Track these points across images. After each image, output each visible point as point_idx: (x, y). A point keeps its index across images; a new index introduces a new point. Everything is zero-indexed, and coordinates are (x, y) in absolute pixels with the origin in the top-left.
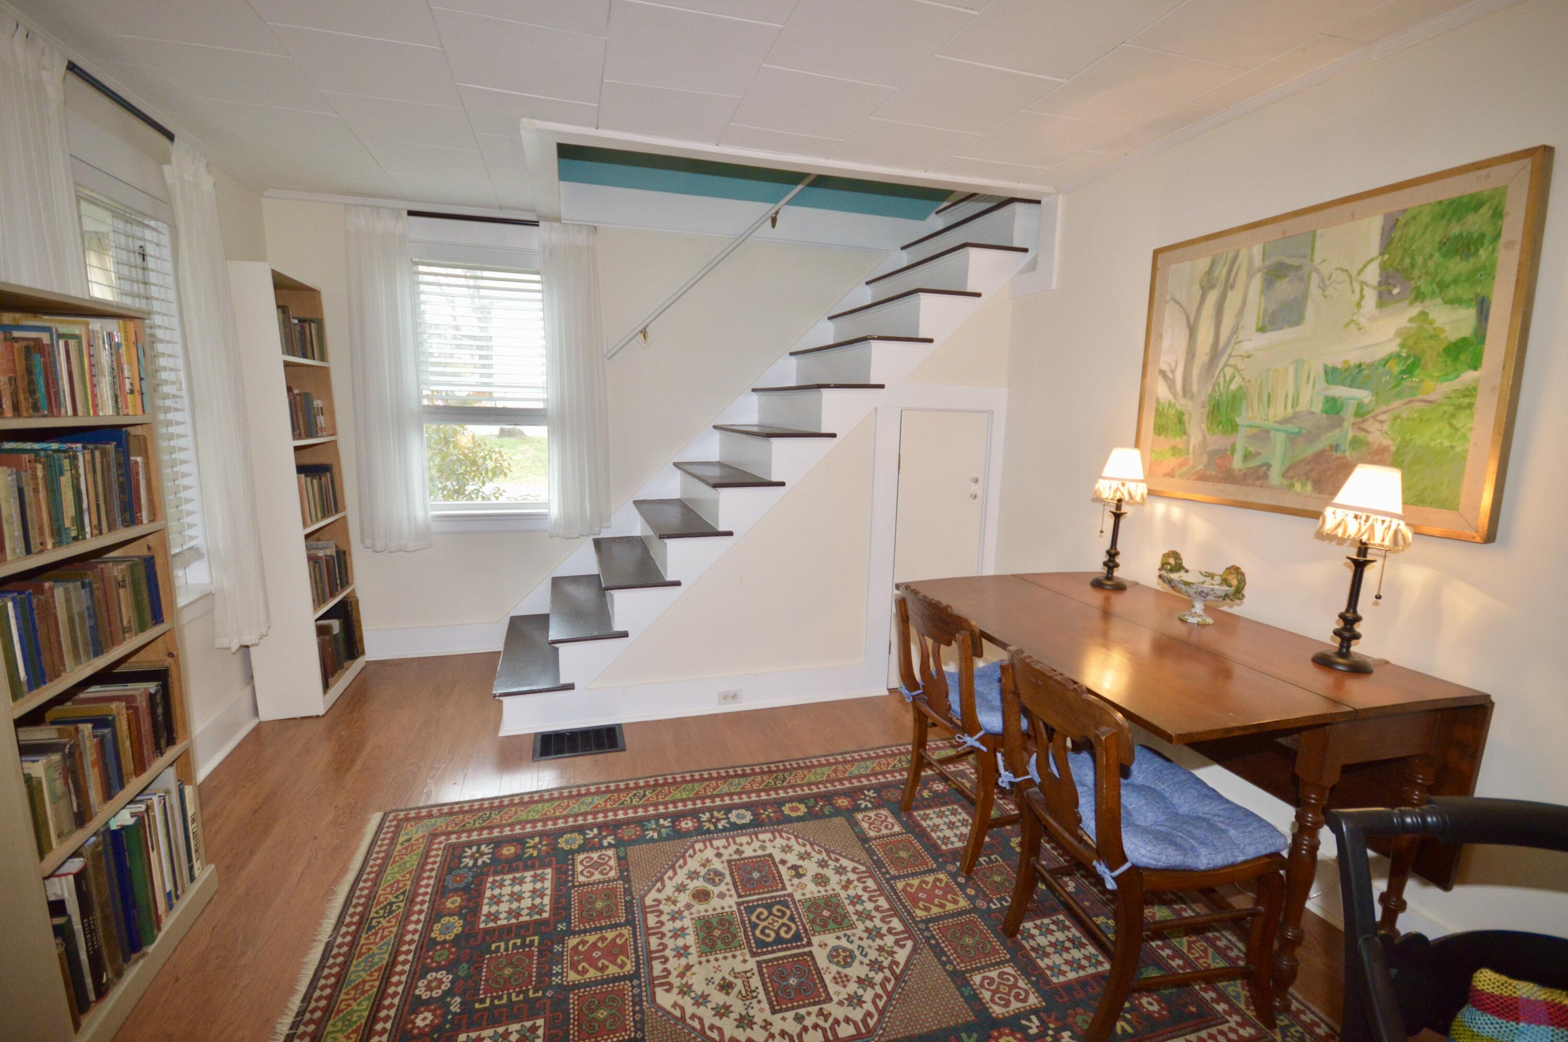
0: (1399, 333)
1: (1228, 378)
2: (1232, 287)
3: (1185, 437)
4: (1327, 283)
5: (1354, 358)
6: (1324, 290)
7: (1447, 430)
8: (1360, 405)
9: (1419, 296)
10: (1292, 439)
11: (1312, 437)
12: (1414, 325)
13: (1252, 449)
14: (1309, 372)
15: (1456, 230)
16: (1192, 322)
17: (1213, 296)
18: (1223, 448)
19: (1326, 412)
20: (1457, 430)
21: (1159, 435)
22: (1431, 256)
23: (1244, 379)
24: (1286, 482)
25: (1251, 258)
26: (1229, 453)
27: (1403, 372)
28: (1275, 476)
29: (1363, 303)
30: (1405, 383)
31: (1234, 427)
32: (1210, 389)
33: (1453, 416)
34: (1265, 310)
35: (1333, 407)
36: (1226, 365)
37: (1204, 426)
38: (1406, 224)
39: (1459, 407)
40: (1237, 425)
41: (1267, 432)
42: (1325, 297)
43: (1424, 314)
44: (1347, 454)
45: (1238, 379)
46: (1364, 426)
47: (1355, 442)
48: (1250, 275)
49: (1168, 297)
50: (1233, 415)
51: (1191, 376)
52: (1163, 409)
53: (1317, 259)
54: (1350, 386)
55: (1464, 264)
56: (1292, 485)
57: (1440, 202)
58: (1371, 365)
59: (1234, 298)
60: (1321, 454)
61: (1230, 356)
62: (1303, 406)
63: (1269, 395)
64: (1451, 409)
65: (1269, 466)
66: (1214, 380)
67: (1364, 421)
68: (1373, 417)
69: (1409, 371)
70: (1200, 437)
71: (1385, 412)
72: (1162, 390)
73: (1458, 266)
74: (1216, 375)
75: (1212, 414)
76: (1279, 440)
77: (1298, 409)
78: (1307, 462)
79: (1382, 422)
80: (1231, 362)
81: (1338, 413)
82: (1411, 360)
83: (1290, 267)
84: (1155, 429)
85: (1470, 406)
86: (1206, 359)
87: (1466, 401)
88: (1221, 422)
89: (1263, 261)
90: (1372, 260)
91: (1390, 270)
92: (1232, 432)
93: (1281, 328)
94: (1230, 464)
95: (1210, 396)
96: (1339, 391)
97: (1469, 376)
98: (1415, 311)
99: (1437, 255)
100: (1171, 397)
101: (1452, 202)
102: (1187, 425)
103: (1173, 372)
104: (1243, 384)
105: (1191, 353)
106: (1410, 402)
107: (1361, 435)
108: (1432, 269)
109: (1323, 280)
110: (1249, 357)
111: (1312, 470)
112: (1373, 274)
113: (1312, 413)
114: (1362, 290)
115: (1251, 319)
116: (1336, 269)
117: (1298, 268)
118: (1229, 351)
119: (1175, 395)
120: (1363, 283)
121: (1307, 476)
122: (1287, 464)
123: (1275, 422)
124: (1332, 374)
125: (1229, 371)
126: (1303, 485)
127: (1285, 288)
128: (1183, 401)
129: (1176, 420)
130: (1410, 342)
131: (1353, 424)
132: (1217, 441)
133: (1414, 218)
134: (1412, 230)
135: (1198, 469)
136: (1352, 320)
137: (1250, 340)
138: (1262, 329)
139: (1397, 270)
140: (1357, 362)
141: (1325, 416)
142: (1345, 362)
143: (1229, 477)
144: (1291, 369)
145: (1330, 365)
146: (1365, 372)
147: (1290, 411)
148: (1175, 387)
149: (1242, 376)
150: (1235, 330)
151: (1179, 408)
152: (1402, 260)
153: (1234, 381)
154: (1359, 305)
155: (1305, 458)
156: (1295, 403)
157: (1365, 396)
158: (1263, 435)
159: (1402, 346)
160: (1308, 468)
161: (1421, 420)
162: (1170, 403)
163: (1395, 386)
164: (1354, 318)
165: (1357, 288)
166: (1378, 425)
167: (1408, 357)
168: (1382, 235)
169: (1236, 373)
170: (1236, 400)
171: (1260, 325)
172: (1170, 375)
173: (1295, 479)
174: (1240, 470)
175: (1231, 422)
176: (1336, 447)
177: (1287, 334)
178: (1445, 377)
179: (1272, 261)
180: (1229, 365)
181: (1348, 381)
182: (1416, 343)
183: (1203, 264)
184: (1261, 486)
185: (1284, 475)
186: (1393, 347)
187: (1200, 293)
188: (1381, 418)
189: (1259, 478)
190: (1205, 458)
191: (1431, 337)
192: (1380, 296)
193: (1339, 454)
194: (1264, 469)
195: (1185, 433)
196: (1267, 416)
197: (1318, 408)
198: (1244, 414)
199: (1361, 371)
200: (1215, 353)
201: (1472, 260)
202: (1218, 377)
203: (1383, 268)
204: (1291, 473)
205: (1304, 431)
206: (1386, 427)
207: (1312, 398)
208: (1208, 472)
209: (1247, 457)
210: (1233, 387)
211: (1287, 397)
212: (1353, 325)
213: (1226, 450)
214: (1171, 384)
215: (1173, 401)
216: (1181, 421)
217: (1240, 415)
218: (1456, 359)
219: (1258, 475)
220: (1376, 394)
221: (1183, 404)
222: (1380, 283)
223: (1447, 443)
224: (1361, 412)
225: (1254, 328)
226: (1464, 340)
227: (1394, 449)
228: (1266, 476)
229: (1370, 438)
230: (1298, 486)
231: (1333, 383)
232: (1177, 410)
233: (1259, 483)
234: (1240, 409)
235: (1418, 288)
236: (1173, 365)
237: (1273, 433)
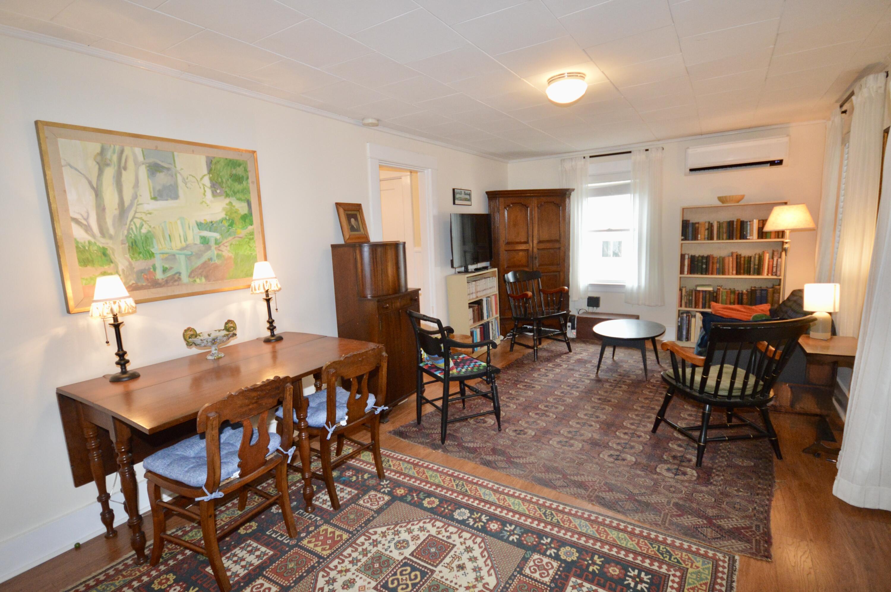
0: (224, 209)
1: (138, 226)
2: (125, 169)
3: (112, 265)
4: (187, 181)
5: (209, 219)
6: (186, 184)
7: (248, 248)
8: (216, 240)
9: (227, 195)
10: (189, 257)
11: (199, 256)
12: (228, 207)
13: (167, 266)
14: (189, 224)
15: (234, 172)
16: (95, 186)
17: (109, 173)
18: (147, 268)
19: (202, 243)
20: (251, 247)
21: (85, 265)
22: (228, 180)
23: (150, 226)
24: (191, 280)
25: (134, 155)
26: (152, 270)
27: (229, 226)
28: (185, 278)
29: (206, 194)
30: (231, 230)
31: (152, 255)
32: (126, 232)
33: (249, 242)
34: (154, 189)
35: (205, 241)
36: (134, 217)
37: (128, 256)
38: (216, 164)
39: (250, 239)
40: (153, 253)
41: (174, 255)
42: (187, 188)
43: (230, 202)
44: (216, 261)
45: (145, 226)
46: (220, 248)
47: (218, 256)
48: (137, 164)
49: (63, 163)
50: (148, 248)
51: (106, 223)
52: (84, 247)
53: (178, 167)
54: (210, 231)
55: (239, 186)
56: (195, 281)
57: (226, 159)
58: (216, 222)
59: (128, 177)
60: (205, 263)
61: (136, 212)
62: (190, 241)
63: (170, 236)
64: (248, 240)
65: (180, 273)
66: (127, 226)
67: (220, 246)
68: (223, 244)
69: (231, 225)
70: (127, 263)
71: (226, 242)
72: (78, 233)
73: (237, 187)
74: (128, 223)
75: (132, 248)
76: (182, 259)
77: (188, 243)
78: (199, 268)
79: (227, 246)
80: (137, 215)
81: (208, 244)
82: (231, 221)
83: (163, 167)
84: (79, 262)
85: (253, 239)
86: (117, 212)
87: (251, 237)
88: (140, 253)
89: (144, 159)
90: (205, 175)
91: (214, 182)
92: (150, 257)
93: (167, 200)
94: (155, 276)
95: (127, 236)
96: (206, 234)
97: (250, 228)
98: (227, 200)
99: (230, 180)
100: (88, 238)
101: (230, 161)
102: (112, 257)
103: (86, 219)
104: (150, 229)
105: (101, 209)
106: (234, 238)
107: (220, 252)
108: (229, 185)
109: (184, 179)
110: (150, 214)
111: (202, 272)
112: (207, 181)
113: (196, 244)
114: (204, 188)
115: (145, 192)
116: (190, 175)
117: (168, 169)
118: (134, 209)
119: (94, 236)
120: (204, 185)
121: (201, 275)
122: (189, 271)
123: (177, 250)
124: (200, 226)
125: (138, 222)
126: (200, 279)
127: (162, 178)
128: (103, 240)
129: (100, 254)
130: (229, 214)
131: (216, 248)
132: (140, 264)
133: (218, 162)
134: (218, 167)
135: (131, 284)
136: (203, 201)
137: (148, 204)
138: (155, 198)
139: (217, 182)
140: (210, 221)
141: (202, 245)
142: (205, 220)
143: (156, 284)
144: (179, 222)
145: (198, 221)
146: (215, 225)
147: (184, 244)
148: (91, 229)
149: (148, 224)
150: (135, 197)
151: (101, 246)
152: (218, 179)
153: (143, 227)
154: (204, 194)
155: (198, 266)
156: (186, 240)
157: (217, 235)
158: (172, 257)
159: (226, 215)
160: (201, 271)
161: (240, 245)
162: (89, 243)
163: (228, 231)
164: (204, 200)
165: (202, 187)
166: (225, 248)
167: (229, 220)
168: (207, 165)
169: (144, 223)
170: (148, 239)
171: (153, 197)
172: (85, 222)
173: (196, 277)
174: (163, 279)
175: (149, 252)
176: (211, 259)
177: (170, 203)
178: (243, 228)
179: (151, 160)
180: (137, 218)
181: (208, 229)
182: (231, 214)
183: (95, 147)
184: (178, 285)
185: (190, 276)
186: (223, 215)
187: (97, 166)
188: (226, 244)
189: (175, 281)
190: (135, 276)
191: (235, 212)
192: (213, 193)
193: (213, 262)
194: (177, 275)
195: (112, 262)
196: (171, 247)
197: (198, 241)
198: (156, 247)
199: (213, 225)
200: (123, 211)
201: (242, 185)
202: (130, 224)
203: (211, 180)
204: (193, 275)
205: (194, 253)
206: (228, 248)
207: (194, 237)
208: (140, 284)
209: (165, 270)
210: (144, 231)
211: (180, 236)
212: (204, 203)
213: (149, 269)
214: (87, 229)
215: (93, 240)
216: (105, 254)
217: (153, 247)
218: (245, 221)
219: (175, 279)
220: (221, 234)
221: (102, 242)
222: (211, 186)
223: (250, 253)
224: (217, 242)
225: (149, 198)
226: (246, 214)
227: (233, 257)
228: (179, 279)
229: (224, 254)
230: (198, 281)
231: (202, 230)
232: (99, 247)
233: (176, 283)
234: (152, 244)
235: (226, 192)
236: (85, 215)
237: (177, 256)
